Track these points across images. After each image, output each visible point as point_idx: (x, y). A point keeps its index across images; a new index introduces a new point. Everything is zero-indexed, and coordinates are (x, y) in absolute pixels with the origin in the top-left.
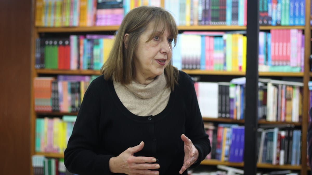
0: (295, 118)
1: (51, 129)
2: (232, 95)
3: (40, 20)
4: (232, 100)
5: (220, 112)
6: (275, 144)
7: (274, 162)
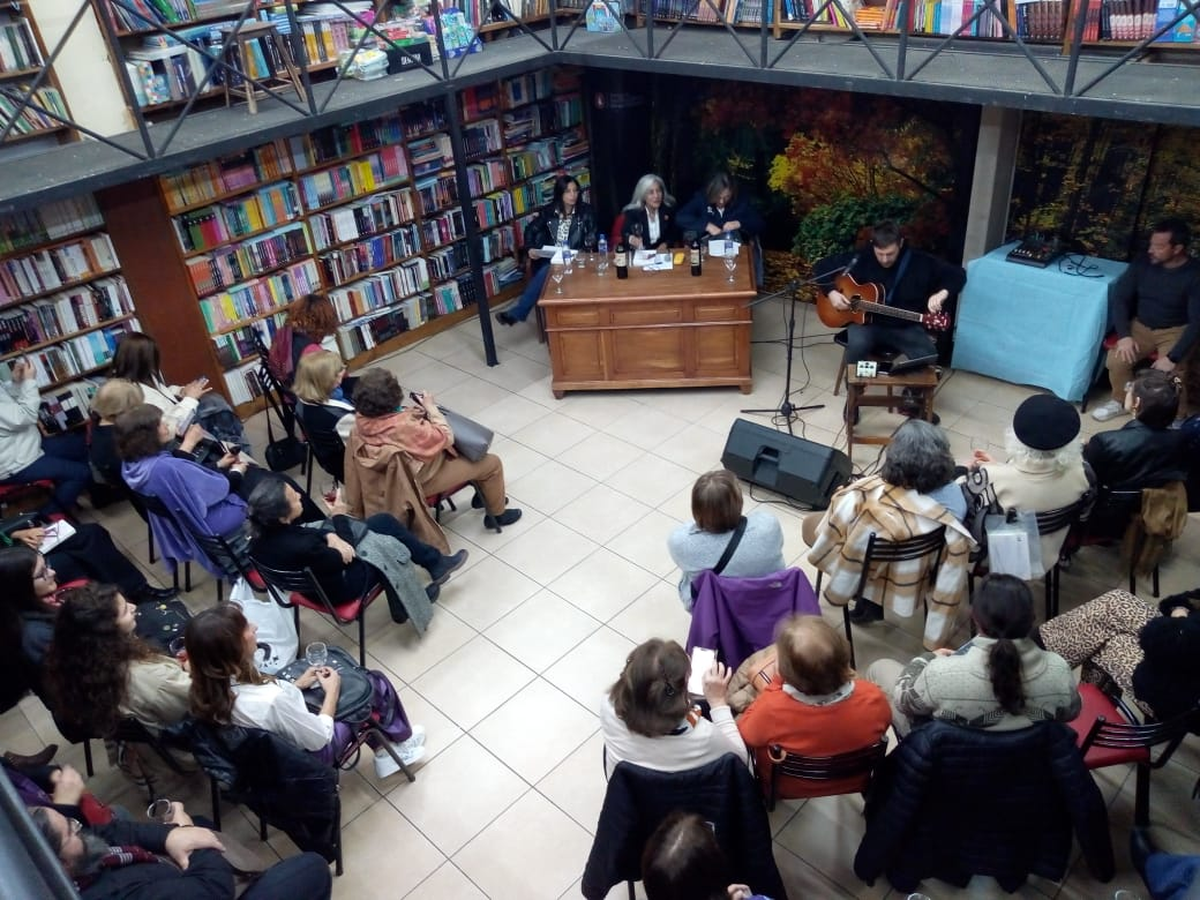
0: (411, 217)
1: (218, 307)
2: (366, 215)
3: (173, 203)
4: (367, 219)
5: (360, 231)
6: (403, 241)
7: (406, 255)
